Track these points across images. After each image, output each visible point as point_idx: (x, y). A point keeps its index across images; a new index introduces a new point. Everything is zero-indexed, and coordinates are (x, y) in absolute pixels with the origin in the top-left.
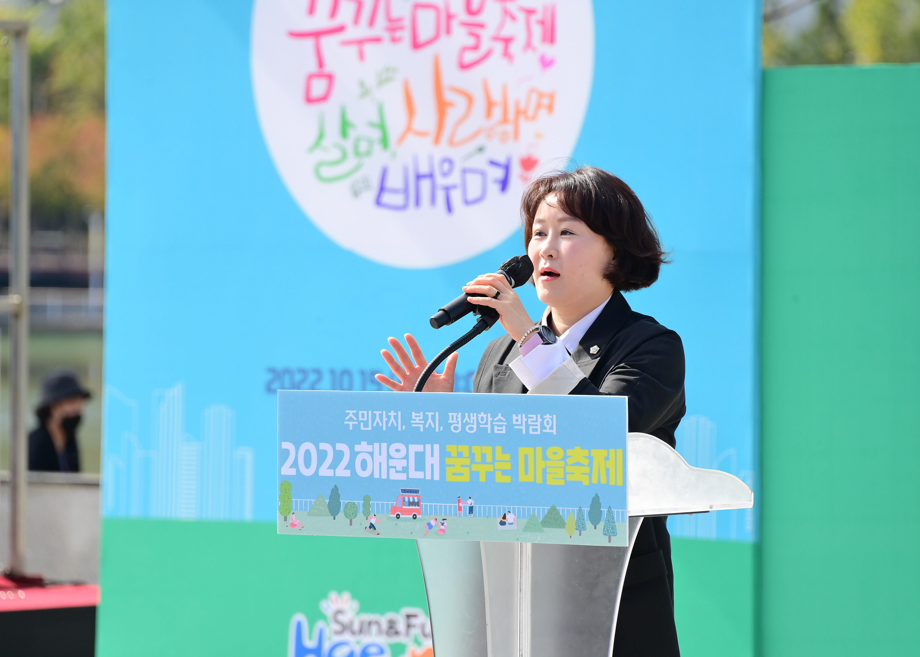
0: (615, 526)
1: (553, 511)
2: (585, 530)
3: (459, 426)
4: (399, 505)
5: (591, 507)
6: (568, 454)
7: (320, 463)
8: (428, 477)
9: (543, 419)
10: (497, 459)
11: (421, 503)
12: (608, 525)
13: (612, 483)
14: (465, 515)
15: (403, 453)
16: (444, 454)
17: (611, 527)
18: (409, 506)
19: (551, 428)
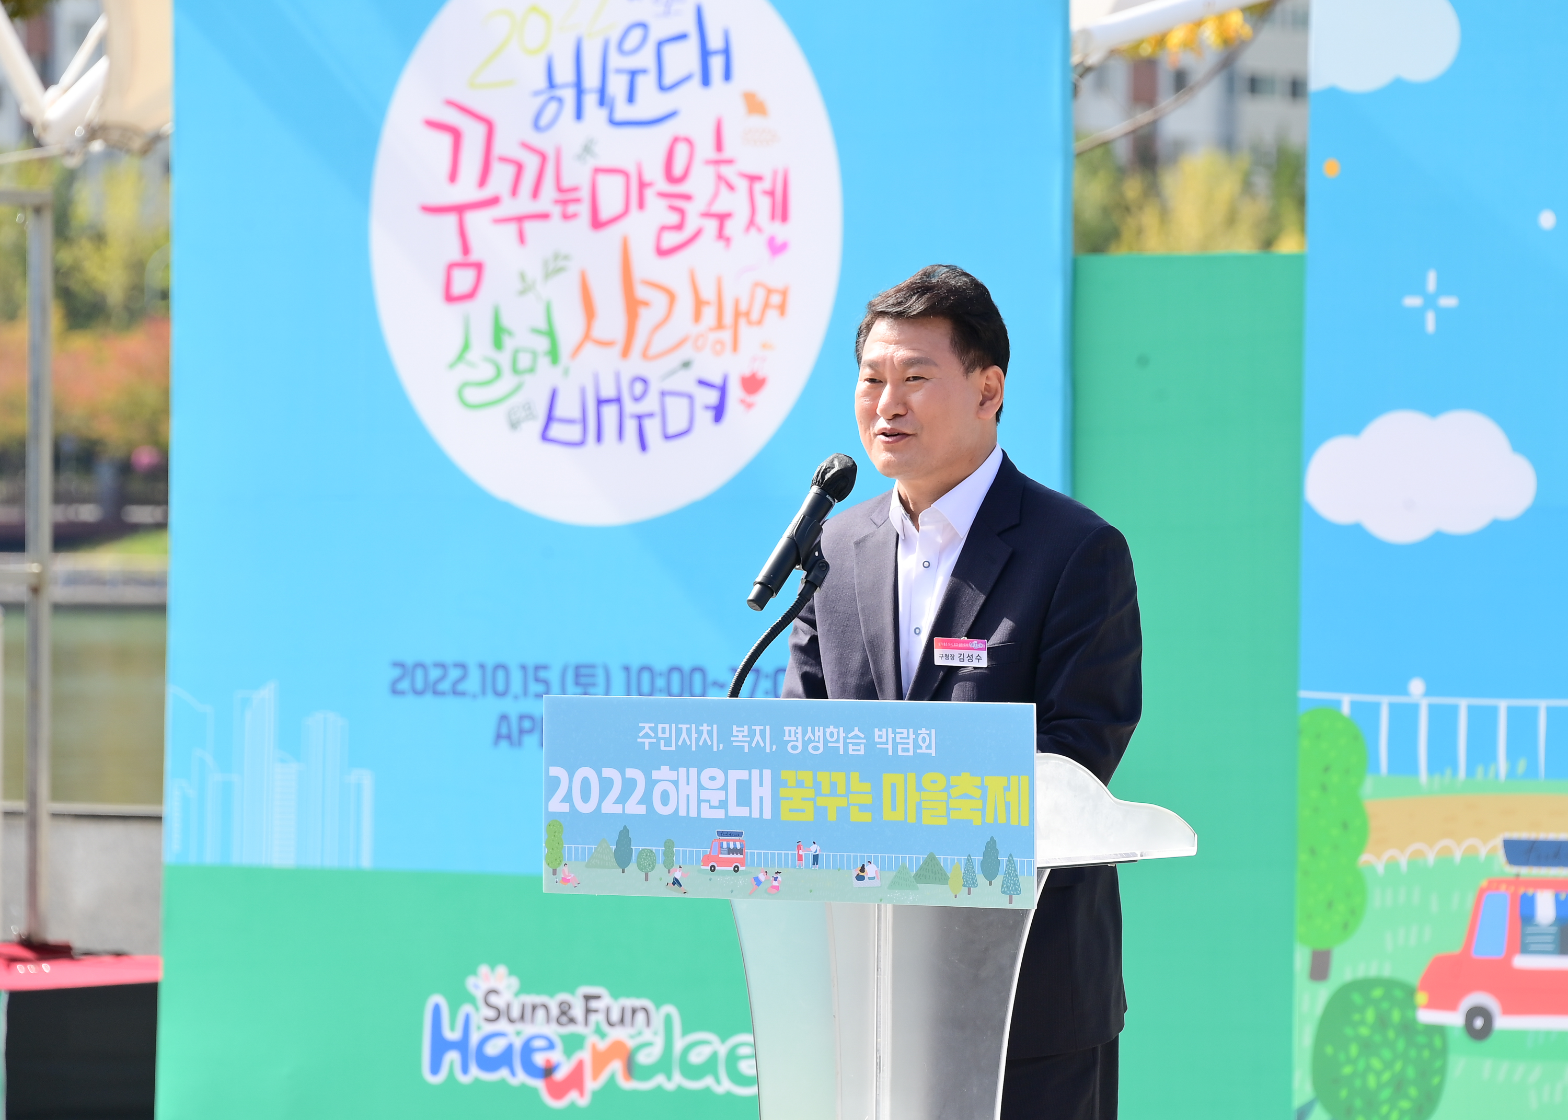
0: (1018, 880)
1: (931, 860)
2: (976, 887)
3: (799, 744)
4: (715, 853)
5: (985, 854)
6: (952, 784)
7: (603, 795)
8: (755, 814)
9: (918, 735)
10: (852, 789)
11: (746, 851)
12: (1008, 879)
13: (1014, 822)
14: (807, 866)
15: (720, 782)
16: (777, 784)
17: (1012, 882)
18: (729, 854)
19: (929, 747)
